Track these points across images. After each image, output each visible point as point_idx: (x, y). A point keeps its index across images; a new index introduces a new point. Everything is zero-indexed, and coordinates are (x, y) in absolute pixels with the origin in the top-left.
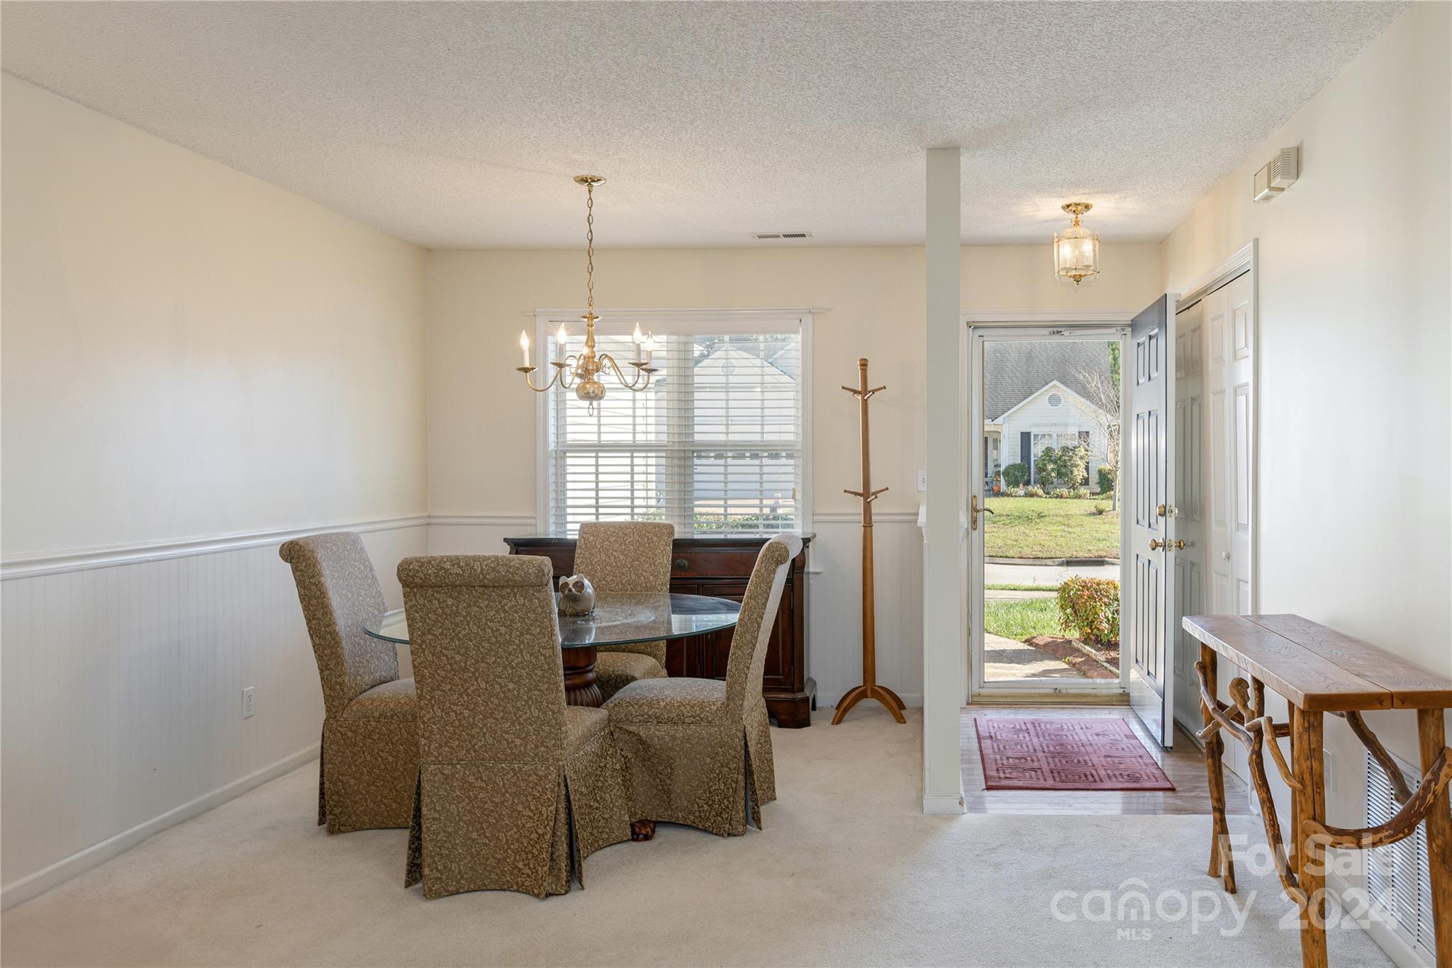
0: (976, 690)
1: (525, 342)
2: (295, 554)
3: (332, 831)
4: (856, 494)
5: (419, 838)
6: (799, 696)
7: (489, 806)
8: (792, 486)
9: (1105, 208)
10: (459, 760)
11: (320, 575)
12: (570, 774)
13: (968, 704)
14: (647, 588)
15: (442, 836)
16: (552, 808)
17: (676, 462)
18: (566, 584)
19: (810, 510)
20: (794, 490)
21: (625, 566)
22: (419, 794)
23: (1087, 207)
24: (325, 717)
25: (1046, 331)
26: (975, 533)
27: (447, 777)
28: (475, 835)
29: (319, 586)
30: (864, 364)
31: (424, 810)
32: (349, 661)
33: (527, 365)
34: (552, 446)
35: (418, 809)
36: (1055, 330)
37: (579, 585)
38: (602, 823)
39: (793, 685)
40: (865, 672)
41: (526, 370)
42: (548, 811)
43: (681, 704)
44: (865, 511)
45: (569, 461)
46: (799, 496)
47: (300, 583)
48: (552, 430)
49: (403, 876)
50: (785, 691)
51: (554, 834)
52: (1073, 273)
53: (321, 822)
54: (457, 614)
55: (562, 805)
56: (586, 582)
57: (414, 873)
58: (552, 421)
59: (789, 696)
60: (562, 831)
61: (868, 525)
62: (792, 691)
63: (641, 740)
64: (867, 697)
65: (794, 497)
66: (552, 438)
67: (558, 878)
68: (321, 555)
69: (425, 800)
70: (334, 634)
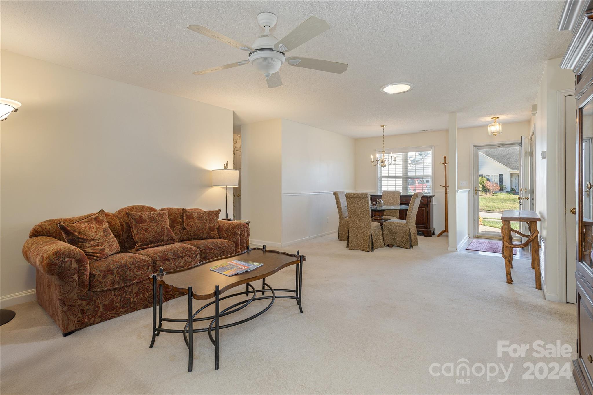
0: (477, 234)
1: (372, 157)
2: (335, 194)
3: (340, 240)
4: (444, 186)
5: (348, 240)
6: (429, 230)
7: (359, 235)
8: (430, 185)
9: (502, 117)
10: (355, 227)
11: (339, 197)
12: (372, 232)
13: (474, 237)
14: (395, 204)
15: (352, 240)
16: (369, 237)
17: (404, 180)
18: (378, 201)
19: (433, 190)
20: (430, 186)
21: (391, 199)
22: (348, 233)
23: (498, 118)
24: (339, 221)
25: (496, 146)
26: (476, 196)
27: (353, 230)
28: (357, 240)
29: (339, 199)
30: (445, 157)
31: (349, 235)
32: (343, 212)
33: (372, 161)
34: (379, 177)
35: (348, 235)
36: (499, 146)
37: (381, 201)
38: (379, 243)
39: (428, 227)
40: (445, 227)
41: (372, 162)
42: (368, 237)
43: (398, 223)
44: (445, 190)
45: (382, 180)
46: (431, 187)
47: (336, 199)
48: (379, 173)
49: (346, 246)
50: (426, 229)
51: (369, 241)
52: (494, 134)
53: (339, 239)
54: (354, 202)
55: (370, 237)
56: (382, 201)
57: (348, 246)
58: (379, 172)
59: (427, 230)
60: (371, 241)
61: (446, 193)
62: (427, 229)
63: (391, 230)
64: (446, 232)
65: (430, 187)
66: (379, 175)
67: (370, 249)
68: (339, 194)
69: (349, 233)
70: (341, 207)
